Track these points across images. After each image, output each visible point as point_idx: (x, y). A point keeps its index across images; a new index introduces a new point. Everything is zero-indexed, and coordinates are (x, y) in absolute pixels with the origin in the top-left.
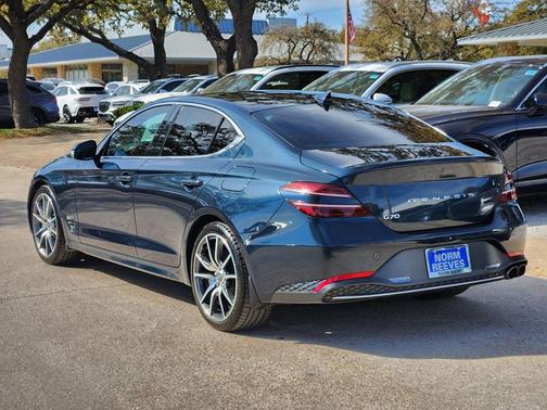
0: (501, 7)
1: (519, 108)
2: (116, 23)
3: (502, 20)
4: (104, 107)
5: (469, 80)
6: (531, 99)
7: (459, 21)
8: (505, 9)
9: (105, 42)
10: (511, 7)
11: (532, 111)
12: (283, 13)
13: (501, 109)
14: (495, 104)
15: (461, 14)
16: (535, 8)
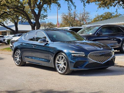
0: (90, 19)
1: (95, 35)
2: (6, 22)
3: (91, 22)
4: (4, 40)
5: (85, 30)
6: (98, 33)
7: (82, 22)
8: (91, 20)
9: (4, 26)
10: (93, 19)
11: (98, 35)
12: (44, 20)
13: (92, 35)
14: (91, 34)
15: (82, 20)
16: (98, 19)
